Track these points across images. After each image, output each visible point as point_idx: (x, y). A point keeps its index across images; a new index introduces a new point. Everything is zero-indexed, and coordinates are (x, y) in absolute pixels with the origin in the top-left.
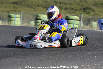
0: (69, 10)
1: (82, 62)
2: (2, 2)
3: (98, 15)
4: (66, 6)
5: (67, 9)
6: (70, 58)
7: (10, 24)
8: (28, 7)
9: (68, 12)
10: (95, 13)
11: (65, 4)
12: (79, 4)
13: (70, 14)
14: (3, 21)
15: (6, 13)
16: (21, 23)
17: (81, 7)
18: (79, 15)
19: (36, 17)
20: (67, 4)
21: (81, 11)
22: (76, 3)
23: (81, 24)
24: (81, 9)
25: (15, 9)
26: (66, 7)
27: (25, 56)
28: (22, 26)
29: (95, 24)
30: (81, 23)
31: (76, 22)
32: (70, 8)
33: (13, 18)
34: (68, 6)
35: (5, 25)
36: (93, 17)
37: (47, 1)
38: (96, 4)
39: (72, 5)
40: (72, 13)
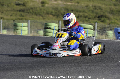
0: (82, 18)
1: (97, 75)
2: (7, 10)
3: (115, 23)
4: (79, 13)
5: (80, 17)
6: (83, 71)
7: (16, 33)
8: (37, 15)
9: (81, 20)
10: (111, 21)
11: (77, 11)
12: (93, 11)
13: (83, 23)
14: (8, 30)
15: (12, 22)
16: (28, 32)
17: (96, 15)
18: (93, 24)
19: (45, 25)
20: (80, 12)
21: (96, 19)
22: (90, 11)
23: (95, 34)
24: (95, 17)
25: (22, 17)
26: (79, 15)
27: (33, 68)
28: (29, 35)
29: (111, 33)
30: (95, 32)
31: (89, 31)
32: (83, 16)
33: (20, 27)
34: (81, 14)
35: (10, 34)
36: (109, 26)
37: (58, 9)
38: (112, 12)
39: (86, 12)
40: (85, 21)
